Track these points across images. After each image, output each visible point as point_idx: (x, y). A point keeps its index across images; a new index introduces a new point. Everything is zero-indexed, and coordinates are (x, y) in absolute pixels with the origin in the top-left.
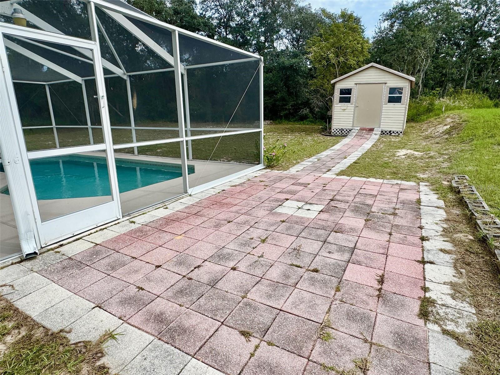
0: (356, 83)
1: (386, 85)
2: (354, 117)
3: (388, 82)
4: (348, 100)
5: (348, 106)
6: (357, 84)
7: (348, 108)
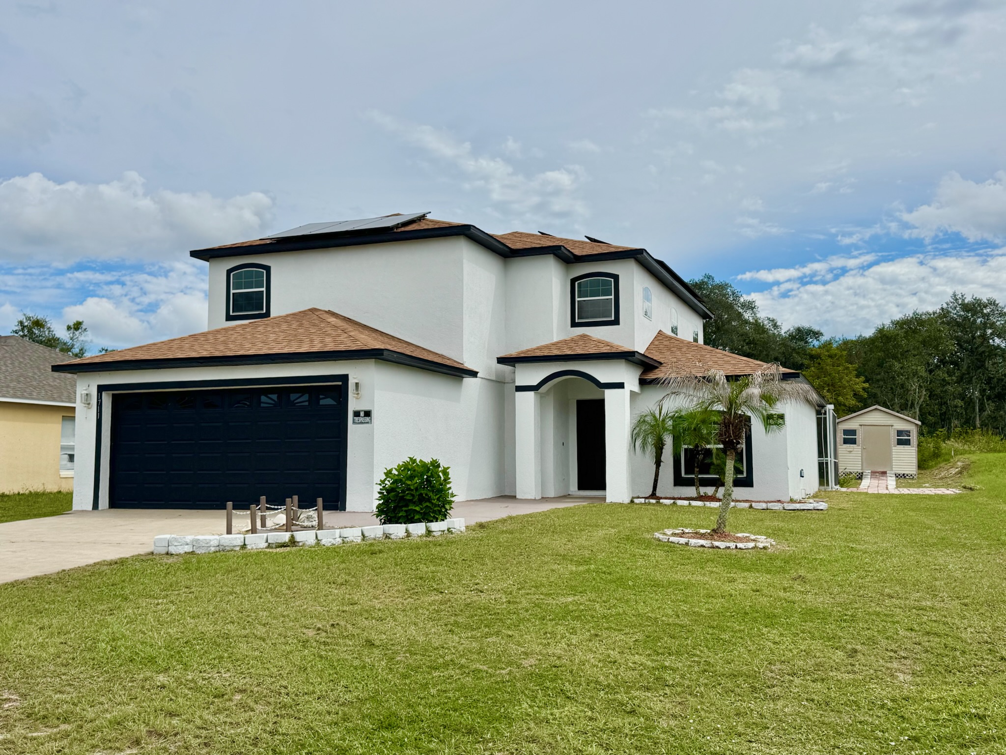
1: (893, 427)
2: (862, 459)
3: (894, 424)
4: (853, 442)
5: (855, 448)
6: (861, 425)
7: (855, 450)
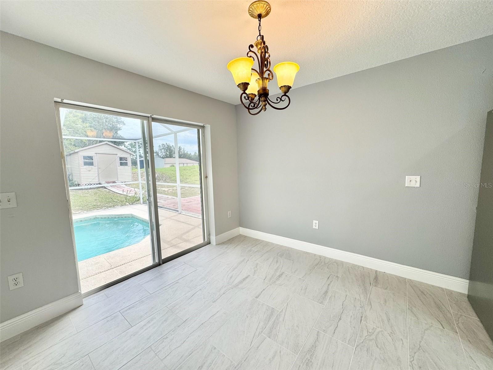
0: (96, 153)
1: (117, 155)
2: (98, 175)
4: (91, 164)
5: (93, 167)
7: (93, 169)
